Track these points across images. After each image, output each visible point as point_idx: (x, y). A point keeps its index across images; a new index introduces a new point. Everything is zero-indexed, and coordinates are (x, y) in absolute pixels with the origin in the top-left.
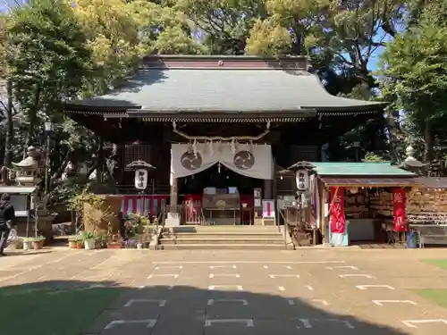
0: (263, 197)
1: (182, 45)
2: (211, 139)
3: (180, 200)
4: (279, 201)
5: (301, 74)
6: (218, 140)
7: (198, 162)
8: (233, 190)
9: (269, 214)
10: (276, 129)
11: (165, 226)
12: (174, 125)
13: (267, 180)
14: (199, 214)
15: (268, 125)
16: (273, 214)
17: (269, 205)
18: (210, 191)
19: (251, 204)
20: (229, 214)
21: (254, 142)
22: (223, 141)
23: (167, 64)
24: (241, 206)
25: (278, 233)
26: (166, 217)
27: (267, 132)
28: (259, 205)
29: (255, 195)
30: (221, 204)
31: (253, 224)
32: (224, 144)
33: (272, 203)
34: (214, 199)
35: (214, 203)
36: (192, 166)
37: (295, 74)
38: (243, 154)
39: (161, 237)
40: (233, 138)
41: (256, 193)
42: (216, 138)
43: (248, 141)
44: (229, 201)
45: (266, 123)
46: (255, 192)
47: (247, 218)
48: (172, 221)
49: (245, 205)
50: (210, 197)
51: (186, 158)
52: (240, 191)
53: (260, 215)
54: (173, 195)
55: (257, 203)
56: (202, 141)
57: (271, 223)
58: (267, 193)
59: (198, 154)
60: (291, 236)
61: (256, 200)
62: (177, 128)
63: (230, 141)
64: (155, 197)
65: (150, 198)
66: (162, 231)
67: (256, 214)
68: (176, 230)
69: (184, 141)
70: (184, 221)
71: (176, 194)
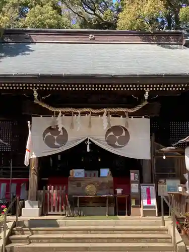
0: (141, 181)
1: (52, 21)
2: (79, 111)
3: (41, 185)
4: (160, 186)
5: (177, 48)
6: (88, 113)
7: (64, 139)
8: (105, 172)
9: (149, 202)
10: (156, 100)
11: (20, 218)
12: (36, 95)
13: (146, 160)
14: (64, 202)
15: (146, 96)
16: (154, 202)
17: (148, 191)
18: (77, 173)
19: (127, 190)
20: (100, 202)
21: (130, 115)
22: (93, 114)
23: (34, 38)
24: (115, 192)
25: (162, 227)
26: (23, 206)
27: (145, 103)
28: (137, 191)
29: (132, 178)
30: (90, 190)
31: (129, 214)
32: (93, 118)
33: (152, 189)
34: (83, 184)
35: (84, 188)
36: (56, 144)
37: (170, 48)
38: (117, 129)
39: (12, 233)
40: (105, 110)
41: (134, 176)
42: (85, 110)
43: (123, 114)
44: (100, 187)
45: (144, 92)
46: (132, 174)
47: (122, 207)
48: (30, 211)
49: (119, 191)
50: (78, 181)
51: (49, 134)
52: (114, 173)
53: (138, 203)
54: (33, 178)
55: (134, 188)
56: (69, 114)
57: (151, 213)
58: (147, 176)
59: (63, 128)
60: (180, 232)
61: (133, 185)
62: (39, 98)
63: (102, 114)
64: (13, 181)
65: (7, 182)
66: (15, 225)
67: (133, 203)
68: (33, 223)
69: (47, 113)
70: (46, 210)
71: (36, 177)
